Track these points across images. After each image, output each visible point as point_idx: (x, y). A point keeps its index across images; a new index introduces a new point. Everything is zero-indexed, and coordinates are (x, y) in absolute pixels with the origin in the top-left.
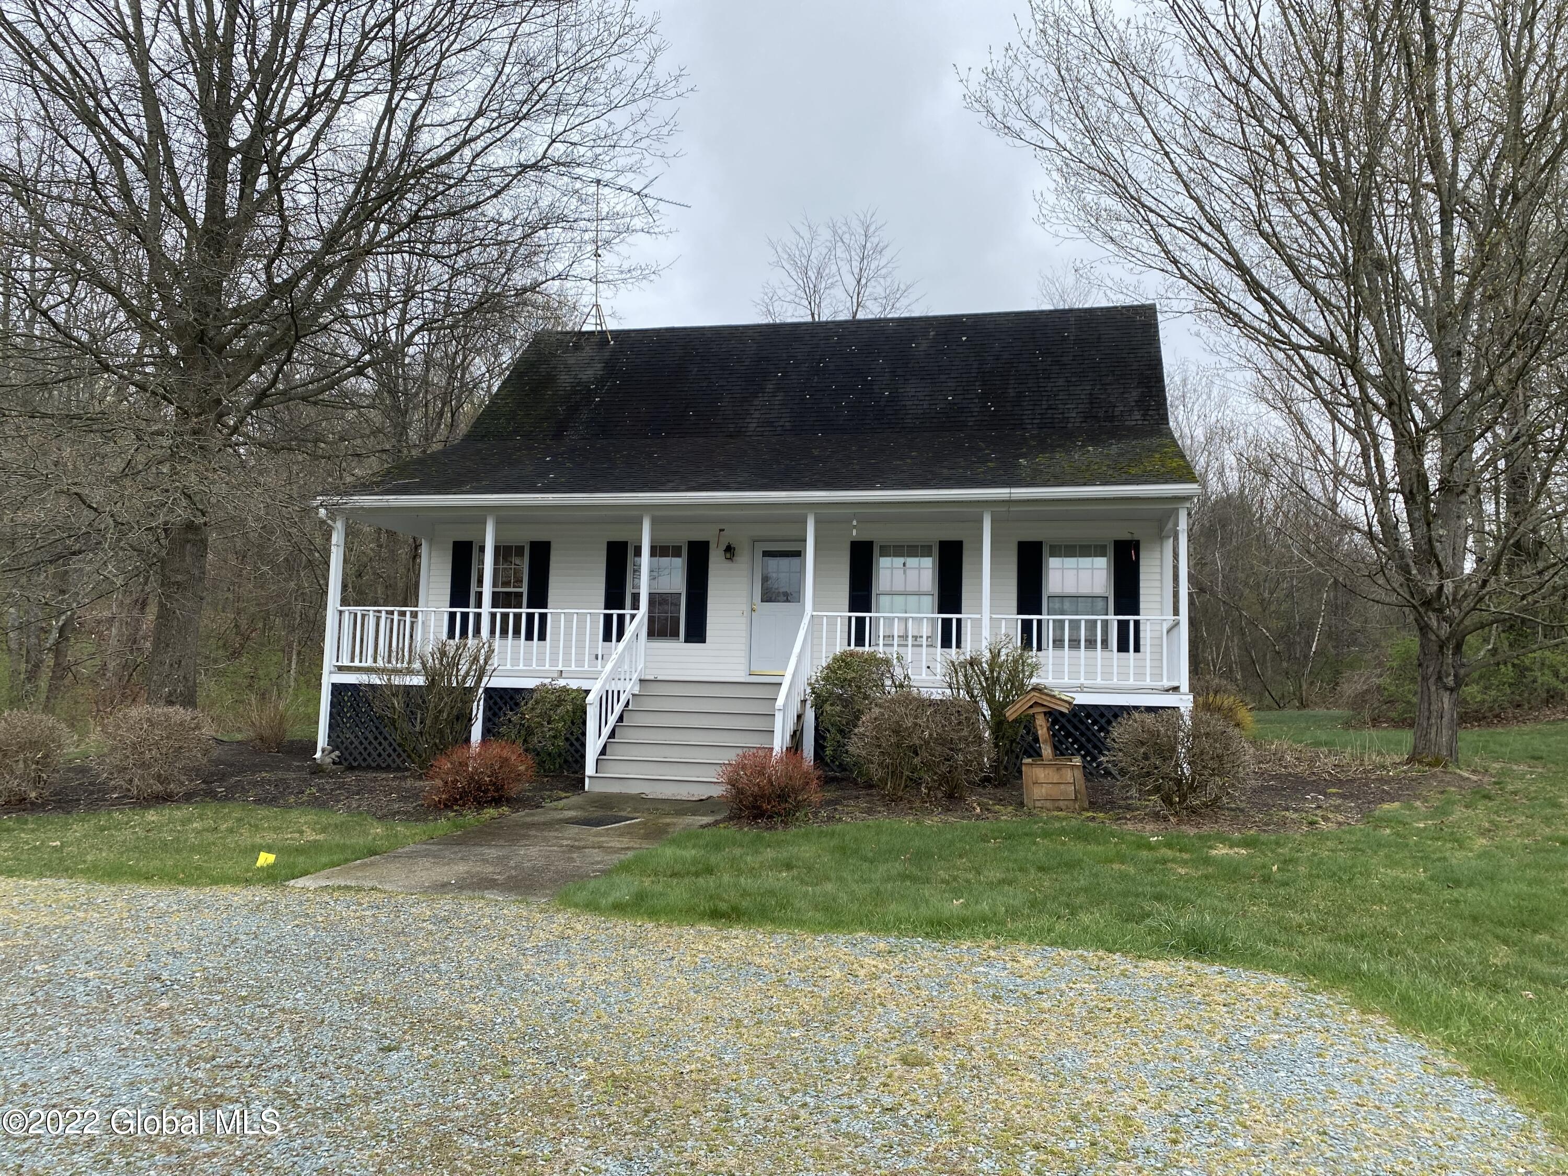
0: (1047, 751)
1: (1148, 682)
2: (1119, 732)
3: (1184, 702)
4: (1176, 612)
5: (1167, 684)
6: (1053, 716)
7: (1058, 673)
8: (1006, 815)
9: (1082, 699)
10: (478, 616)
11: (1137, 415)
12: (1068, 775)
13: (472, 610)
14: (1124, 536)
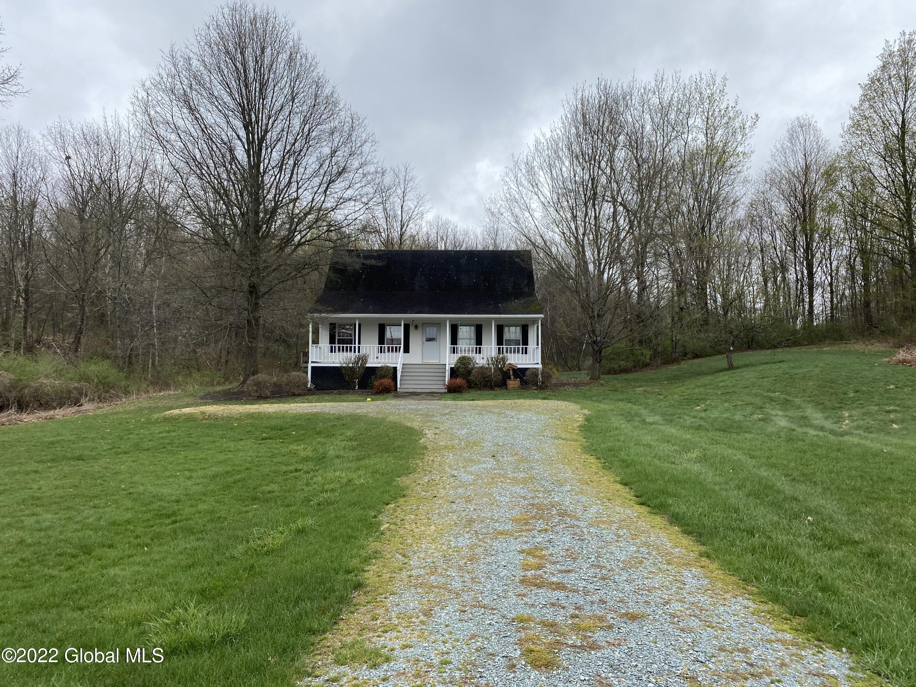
0: (512, 377)
1: (532, 362)
2: (528, 373)
3: (540, 366)
4: (538, 345)
5: (535, 362)
6: (514, 370)
7: (514, 360)
8: (504, 391)
9: (519, 366)
10: (355, 347)
11: (527, 288)
12: (517, 382)
13: (353, 346)
14: (524, 323)
